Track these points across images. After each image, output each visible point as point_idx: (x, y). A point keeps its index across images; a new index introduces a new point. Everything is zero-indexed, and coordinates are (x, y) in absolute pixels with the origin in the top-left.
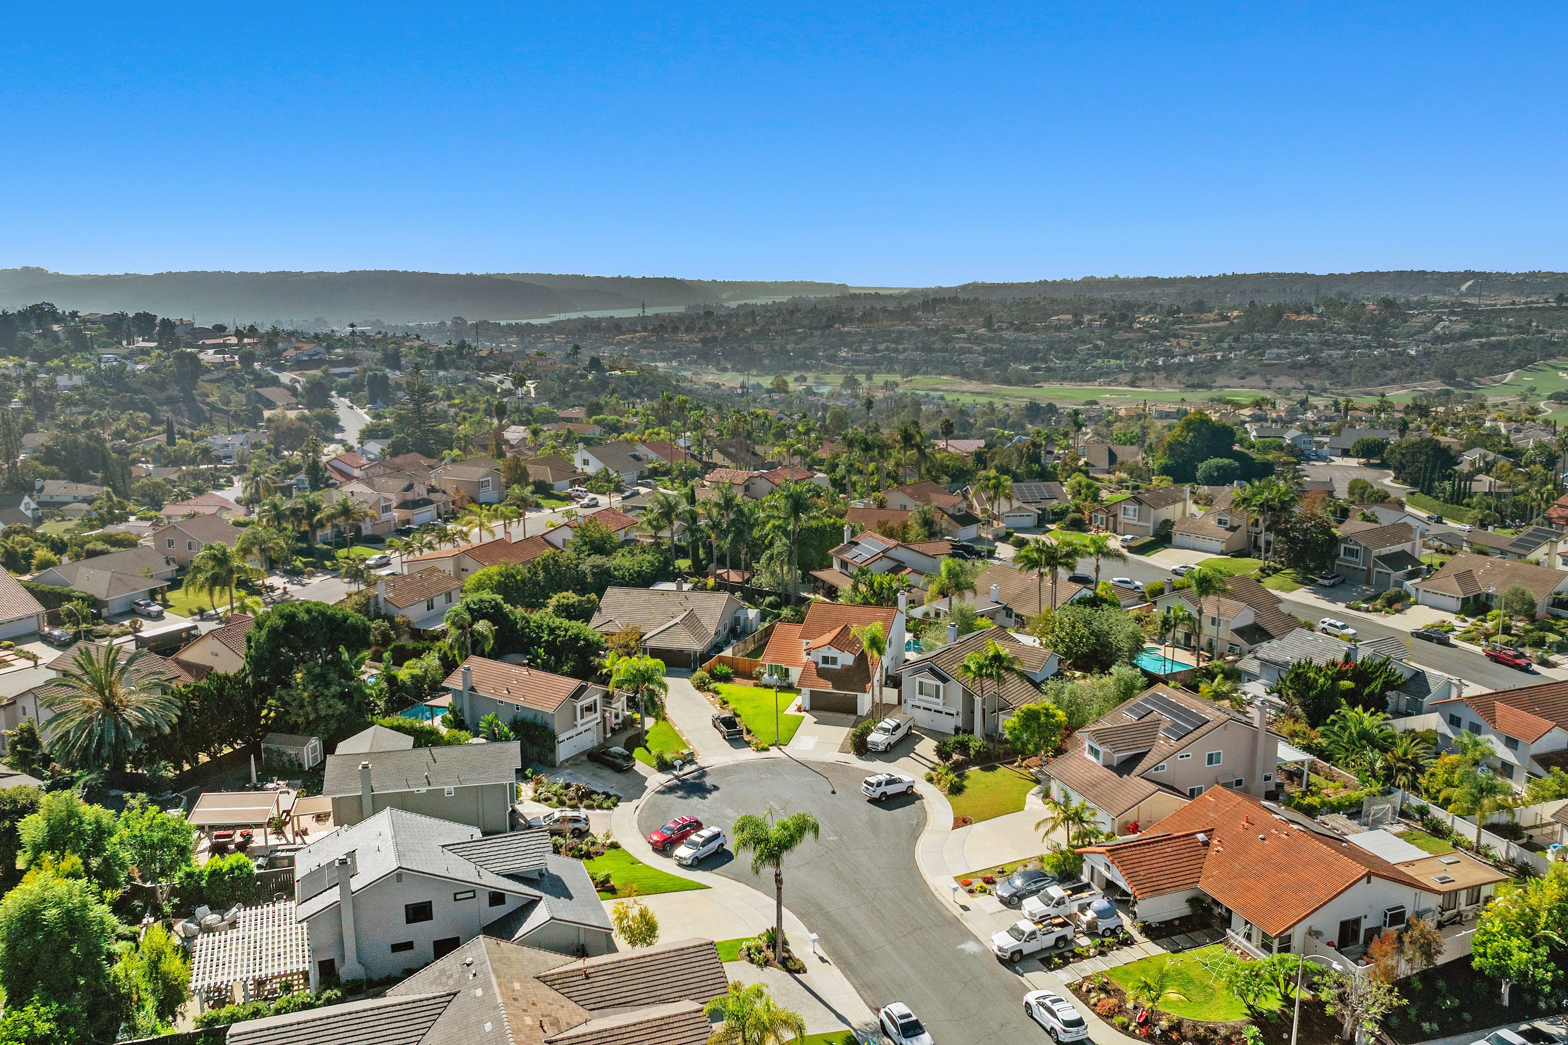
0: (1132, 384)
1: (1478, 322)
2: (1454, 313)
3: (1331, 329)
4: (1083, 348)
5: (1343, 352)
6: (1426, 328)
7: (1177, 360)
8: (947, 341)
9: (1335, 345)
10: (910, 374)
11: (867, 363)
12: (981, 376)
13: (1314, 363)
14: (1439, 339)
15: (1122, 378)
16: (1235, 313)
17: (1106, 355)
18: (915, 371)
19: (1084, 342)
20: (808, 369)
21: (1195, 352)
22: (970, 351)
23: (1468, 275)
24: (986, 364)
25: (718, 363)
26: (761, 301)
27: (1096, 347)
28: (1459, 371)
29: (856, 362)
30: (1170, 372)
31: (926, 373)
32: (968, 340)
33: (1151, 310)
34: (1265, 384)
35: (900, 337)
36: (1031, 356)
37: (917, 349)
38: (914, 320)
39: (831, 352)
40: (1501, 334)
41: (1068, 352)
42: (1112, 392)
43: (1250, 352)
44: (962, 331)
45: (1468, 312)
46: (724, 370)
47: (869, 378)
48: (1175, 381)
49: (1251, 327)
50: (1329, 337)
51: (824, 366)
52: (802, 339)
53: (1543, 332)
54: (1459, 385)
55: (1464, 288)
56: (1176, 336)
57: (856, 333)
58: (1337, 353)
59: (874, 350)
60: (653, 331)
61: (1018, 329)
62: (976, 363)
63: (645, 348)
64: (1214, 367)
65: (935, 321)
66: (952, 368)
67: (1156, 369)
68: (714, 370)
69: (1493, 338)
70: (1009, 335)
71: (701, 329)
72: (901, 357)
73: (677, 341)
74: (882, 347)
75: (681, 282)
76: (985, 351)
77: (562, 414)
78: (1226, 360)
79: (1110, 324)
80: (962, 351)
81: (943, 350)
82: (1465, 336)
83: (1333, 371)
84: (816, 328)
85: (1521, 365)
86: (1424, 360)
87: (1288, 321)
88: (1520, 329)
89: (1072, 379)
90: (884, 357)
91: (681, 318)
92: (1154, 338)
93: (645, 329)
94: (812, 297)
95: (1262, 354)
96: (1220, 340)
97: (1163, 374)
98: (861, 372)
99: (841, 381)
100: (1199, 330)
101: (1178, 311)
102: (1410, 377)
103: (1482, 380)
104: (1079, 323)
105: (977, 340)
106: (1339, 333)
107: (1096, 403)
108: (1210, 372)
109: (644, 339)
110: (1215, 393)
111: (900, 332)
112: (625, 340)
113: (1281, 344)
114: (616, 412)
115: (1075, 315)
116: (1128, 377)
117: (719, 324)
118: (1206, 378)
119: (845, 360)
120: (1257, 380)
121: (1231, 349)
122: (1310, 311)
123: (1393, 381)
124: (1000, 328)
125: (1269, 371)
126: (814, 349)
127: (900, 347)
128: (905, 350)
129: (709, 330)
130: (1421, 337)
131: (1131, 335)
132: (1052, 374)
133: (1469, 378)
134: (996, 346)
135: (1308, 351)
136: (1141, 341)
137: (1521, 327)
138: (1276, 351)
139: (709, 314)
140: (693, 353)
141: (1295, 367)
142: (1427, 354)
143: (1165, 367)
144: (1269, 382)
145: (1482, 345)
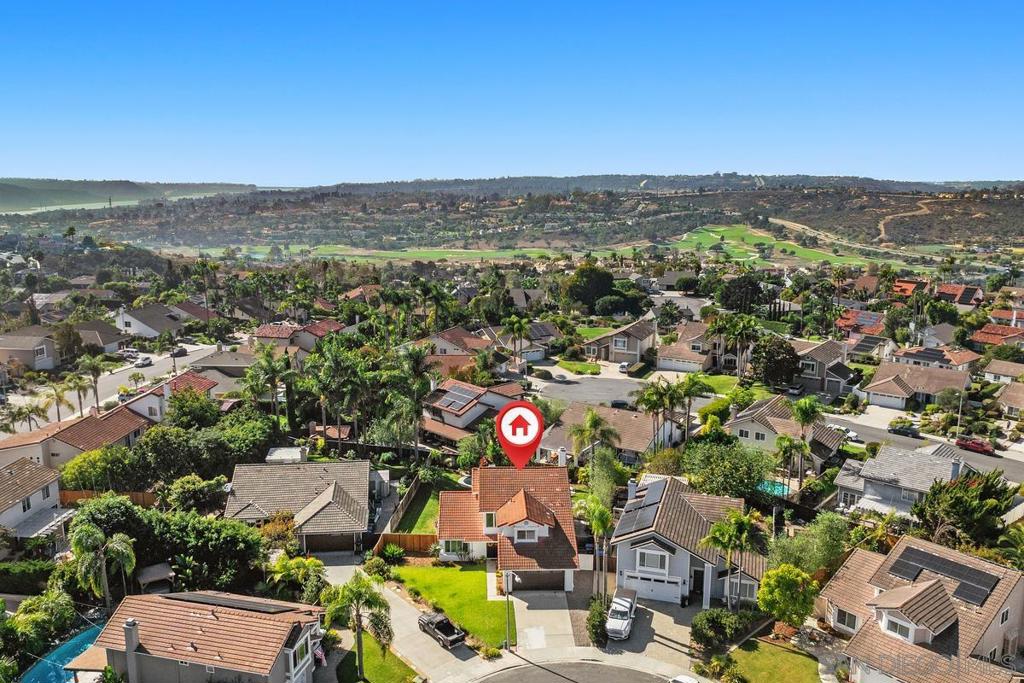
0: (465, 247)
1: (661, 204)
2: (644, 199)
3: (580, 210)
4: (429, 225)
5: (590, 224)
6: (634, 209)
7: (491, 232)
8: (337, 221)
9: (585, 220)
10: (316, 244)
11: (283, 237)
12: (365, 245)
13: (575, 231)
14: (642, 215)
15: (457, 243)
16: (520, 201)
17: (445, 229)
18: (318, 242)
19: (430, 221)
20: (241, 242)
21: (500, 226)
22: (355, 228)
23: (643, 177)
24: (366, 237)
25: (173, 240)
26: (195, 196)
27: (438, 224)
28: (657, 233)
29: (275, 237)
30: (488, 238)
31: (326, 244)
32: (352, 221)
33: (466, 200)
34: (546, 245)
35: (304, 220)
36: (396, 231)
37: (317, 227)
38: (312, 208)
39: (256, 230)
40: (675, 212)
41: (420, 228)
42: (453, 253)
43: (535, 225)
44: (347, 214)
45: (653, 199)
46: (178, 245)
47: (287, 248)
48: (492, 245)
49: (532, 210)
50: (581, 215)
51: (252, 240)
52: (234, 221)
53: (696, 210)
54: (659, 242)
55: (642, 185)
56: (487, 216)
57: (272, 218)
58: (586, 225)
59: (288, 229)
60: (119, 217)
61: (384, 213)
62: (360, 236)
63: (114, 230)
64: (514, 235)
65: (327, 208)
66: (345, 240)
67: (479, 237)
68: (169, 245)
69: (672, 214)
70: (378, 216)
71: (156, 217)
72: (307, 233)
73: (138, 225)
74: (293, 226)
75: (133, 183)
76: (365, 228)
77: (73, 282)
78: (521, 230)
79: (444, 208)
80: (349, 228)
81: (335, 228)
82: (656, 213)
83: (586, 235)
84: (242, 214)
85: (690, 229)
86: (637, 228)
87: (553, 206)
88: (686, 208)
89: (425, 245)
90: (295, 233)
91: (138, 209)
92: (473, 217)
93: (112, 216)
94: (232, 193)
95: (543, 226)
96: (515, 218)
97: (483, 241)
98: (281, 244)
99: (269, 250)
100: (500, 212)
101: (485, 200)
102: (631, 238)
103: (671, 239)
104: (424, 208)
105: (358, 220)
106: (585, 212)
107: (446, 261)
108: (512, 239)
109: (112, 224)
110: (517, 252)
111: (303, 216)
112: (97, 225)
113: (552, 220)
114: (121, 279)
115: (421, 203)
116: (461, 243)
117: (169, 212)
118: (512, 243)
119: (268, 236)
120: (542, 243)
121: (523, 223)
122: (565, 199)
123: (621, 241)
124: (373, 213)
125: (548, 237)
126: (244, 229)
127: (305, 226)
128: (309, 228)
129: (162, 216)
130: (632, 214)
131: (459, 216)
132: (412, 242)
133: (664, 238)
134: (372, 224)
135: (568, 224)
136: (466, 219)
137: (685, 207)
138: (551, 224)
139: (160, 205)
140: (153, 233)
141: (564, 234)
142: (638, 224)
143: (484, 236)
144: (549, 244)
145: (667, 218)
